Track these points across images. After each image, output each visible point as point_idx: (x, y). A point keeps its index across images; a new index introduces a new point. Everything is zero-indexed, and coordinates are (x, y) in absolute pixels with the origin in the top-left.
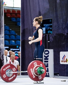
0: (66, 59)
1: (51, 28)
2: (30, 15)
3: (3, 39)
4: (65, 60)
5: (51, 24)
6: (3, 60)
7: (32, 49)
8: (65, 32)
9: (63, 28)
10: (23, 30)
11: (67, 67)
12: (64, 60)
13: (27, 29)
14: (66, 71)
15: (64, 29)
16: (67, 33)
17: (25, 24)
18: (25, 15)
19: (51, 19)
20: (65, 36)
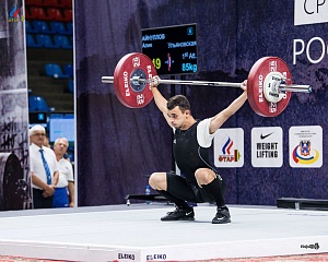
0: (236, 151)
1: (192, 56)
2: (106, 12)
3: (26, 90)
4: (232, 153)
5: (194, 43)
6: (23, 160)
7: (114, 122)
8: (231, 68)
9: (222, 55)
10: (81, 63)
11: (237, 176)
12: (227, 154)
13: (95, 57)
14: (234, 188)
15: (226, 58)
16: (237, 70)
17: (88, 40)
18: (87, 11)
19: (194, 26)
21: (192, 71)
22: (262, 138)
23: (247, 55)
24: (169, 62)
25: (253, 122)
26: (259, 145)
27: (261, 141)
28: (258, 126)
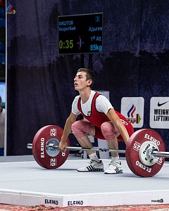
0: (137, 115)
1: (99, 39)
4: (135, 117)
5: (100, 29)
8: (136, 50)
9: (129, 39)
12: (131, 117)
15: (133, 41)
16: (140, 51)
19: (101, 15)
20: (136, 58)
21: (98, 51)
22: (159, 105)
23: (149, 40)
24: (80, 43)
25: (152, 93)
26: (156, 111)
27: (158, 108)
28: (156, 96)
